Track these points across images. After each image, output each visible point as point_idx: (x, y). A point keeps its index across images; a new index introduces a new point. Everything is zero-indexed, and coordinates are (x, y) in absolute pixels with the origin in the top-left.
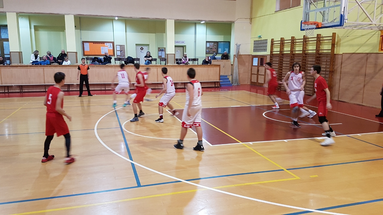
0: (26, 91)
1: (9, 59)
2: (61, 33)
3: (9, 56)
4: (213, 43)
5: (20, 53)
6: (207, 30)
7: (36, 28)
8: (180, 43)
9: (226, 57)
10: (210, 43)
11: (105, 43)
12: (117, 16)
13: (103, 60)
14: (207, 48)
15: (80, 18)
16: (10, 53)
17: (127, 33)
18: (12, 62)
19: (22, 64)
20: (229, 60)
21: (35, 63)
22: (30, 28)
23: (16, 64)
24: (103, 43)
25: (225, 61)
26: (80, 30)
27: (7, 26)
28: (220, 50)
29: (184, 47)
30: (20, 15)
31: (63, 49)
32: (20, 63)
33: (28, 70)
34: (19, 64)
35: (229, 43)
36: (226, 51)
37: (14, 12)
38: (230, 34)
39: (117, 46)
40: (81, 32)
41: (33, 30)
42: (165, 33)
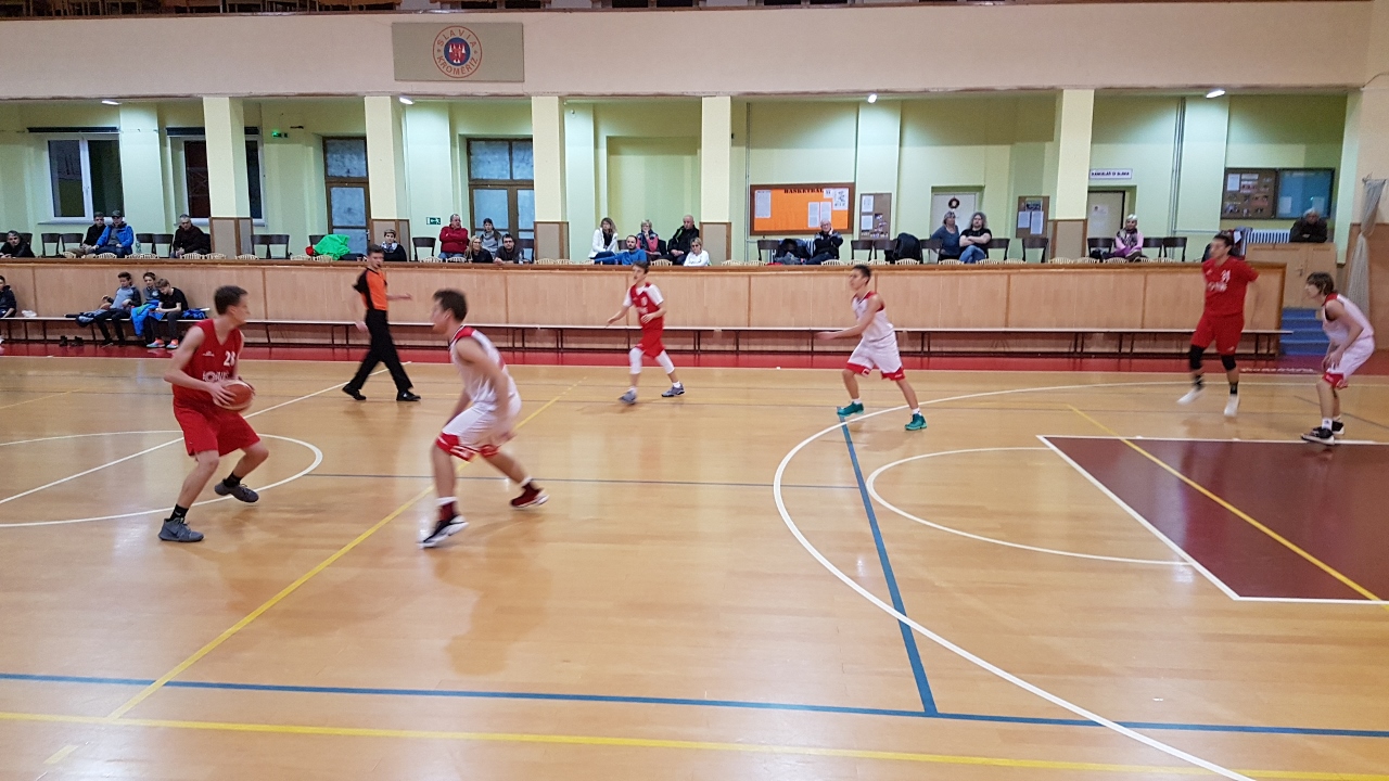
0: (573, 346)
1: (531, 244)
2: (687, 159)
3: (530, 236)
4: (1256, 176)
5: (563, 226)
6: (1232, 123)
7: (614, 146)
8: (1111, 176)
9: (1314, 231)
10: (1244, 177)
11: (825, 190)
12: (875, 88)
13: (812, 249)
14: (1227, 195)
15: (748, 104)
16: (535, 226)
17: (906, 149)
18: (539, 255)
19: (566, 262)
20: (1326, 245)
21: (604, 259)
22: (596, 145)
23: (549, 262)
24: (818, 187)
25: (1306, 250)
26: (748, 147)
27: (530, 140)
28: (1286, 205)
29: (1127, 194)
30: (570, 102)
31: (687, 213)
32: (562, 257)
33: (584, 279)
34: (559, 262)
35: (1330, 172)
36: (1316, 208)
37: (553, 94)
38: (1337, 138)
39: (864, 197)
40: (748, 154)
41: (603, 151)
42: (1052, 140)
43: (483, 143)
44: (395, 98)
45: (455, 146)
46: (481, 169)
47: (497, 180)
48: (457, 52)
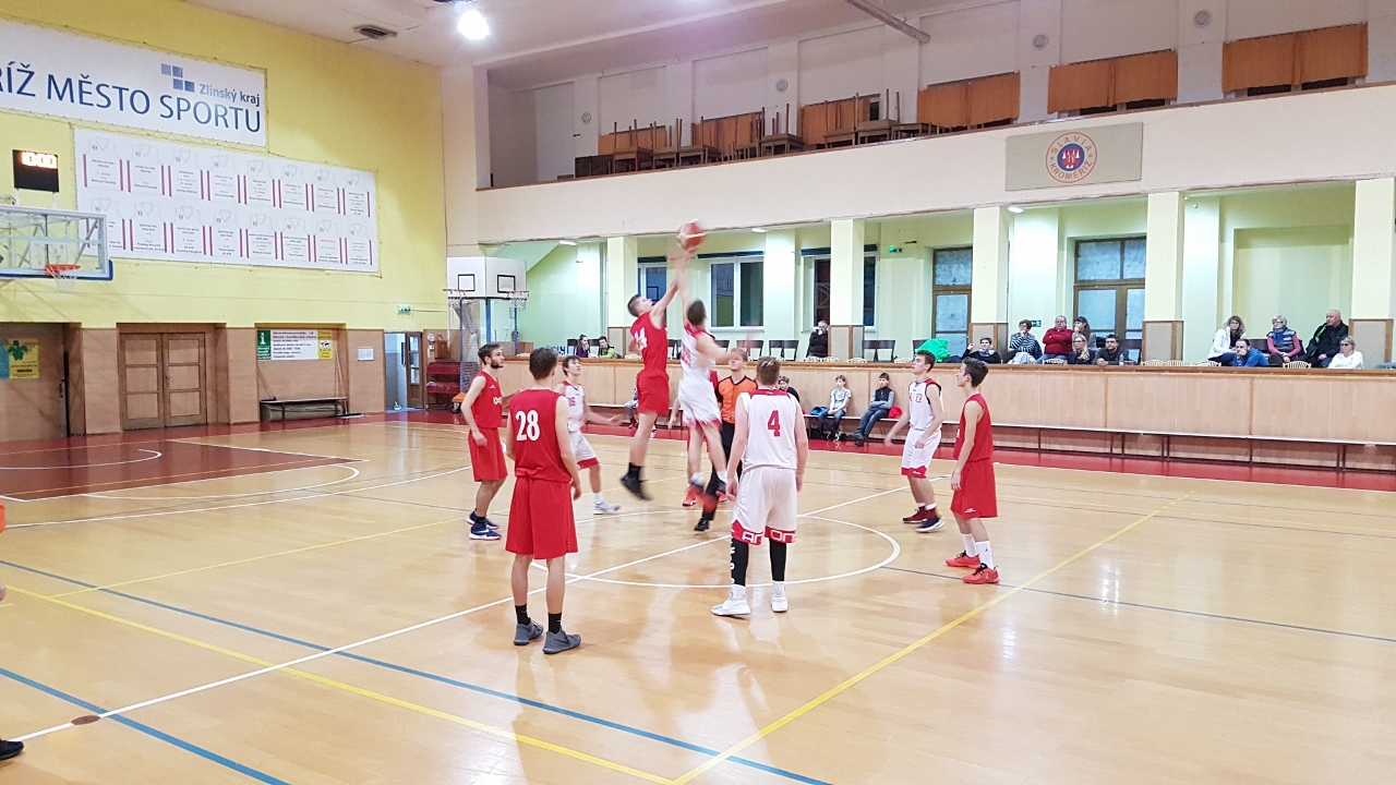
0: (1182, 455)
1: (1138, 344)
2: (1336, 249)
3: (1138, 336)
5: (1176, 326)
7: (1242, 239)
16: (1144, 326)
18: (1147, 357)
19: (1178, 363)
22: (1222, 239)
23: (1157, 363)
27: (1143, 238)
30: (1192, 197)
31: (1333, 307)
32: (1174, 358)
34: (1169, 364)
37: (1173, 189)
41: (1230, 246)
43: (1093, 244)
44: (1004, 208)
45: (1063, 250)
46: (1088, 270)
47: (1106, 281)
48: (1071, 158)
